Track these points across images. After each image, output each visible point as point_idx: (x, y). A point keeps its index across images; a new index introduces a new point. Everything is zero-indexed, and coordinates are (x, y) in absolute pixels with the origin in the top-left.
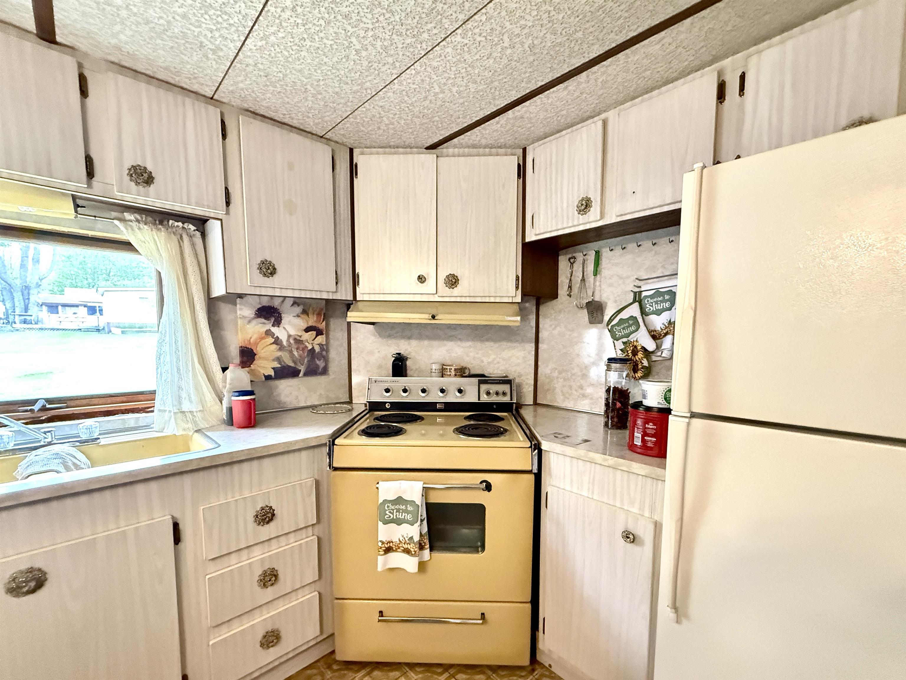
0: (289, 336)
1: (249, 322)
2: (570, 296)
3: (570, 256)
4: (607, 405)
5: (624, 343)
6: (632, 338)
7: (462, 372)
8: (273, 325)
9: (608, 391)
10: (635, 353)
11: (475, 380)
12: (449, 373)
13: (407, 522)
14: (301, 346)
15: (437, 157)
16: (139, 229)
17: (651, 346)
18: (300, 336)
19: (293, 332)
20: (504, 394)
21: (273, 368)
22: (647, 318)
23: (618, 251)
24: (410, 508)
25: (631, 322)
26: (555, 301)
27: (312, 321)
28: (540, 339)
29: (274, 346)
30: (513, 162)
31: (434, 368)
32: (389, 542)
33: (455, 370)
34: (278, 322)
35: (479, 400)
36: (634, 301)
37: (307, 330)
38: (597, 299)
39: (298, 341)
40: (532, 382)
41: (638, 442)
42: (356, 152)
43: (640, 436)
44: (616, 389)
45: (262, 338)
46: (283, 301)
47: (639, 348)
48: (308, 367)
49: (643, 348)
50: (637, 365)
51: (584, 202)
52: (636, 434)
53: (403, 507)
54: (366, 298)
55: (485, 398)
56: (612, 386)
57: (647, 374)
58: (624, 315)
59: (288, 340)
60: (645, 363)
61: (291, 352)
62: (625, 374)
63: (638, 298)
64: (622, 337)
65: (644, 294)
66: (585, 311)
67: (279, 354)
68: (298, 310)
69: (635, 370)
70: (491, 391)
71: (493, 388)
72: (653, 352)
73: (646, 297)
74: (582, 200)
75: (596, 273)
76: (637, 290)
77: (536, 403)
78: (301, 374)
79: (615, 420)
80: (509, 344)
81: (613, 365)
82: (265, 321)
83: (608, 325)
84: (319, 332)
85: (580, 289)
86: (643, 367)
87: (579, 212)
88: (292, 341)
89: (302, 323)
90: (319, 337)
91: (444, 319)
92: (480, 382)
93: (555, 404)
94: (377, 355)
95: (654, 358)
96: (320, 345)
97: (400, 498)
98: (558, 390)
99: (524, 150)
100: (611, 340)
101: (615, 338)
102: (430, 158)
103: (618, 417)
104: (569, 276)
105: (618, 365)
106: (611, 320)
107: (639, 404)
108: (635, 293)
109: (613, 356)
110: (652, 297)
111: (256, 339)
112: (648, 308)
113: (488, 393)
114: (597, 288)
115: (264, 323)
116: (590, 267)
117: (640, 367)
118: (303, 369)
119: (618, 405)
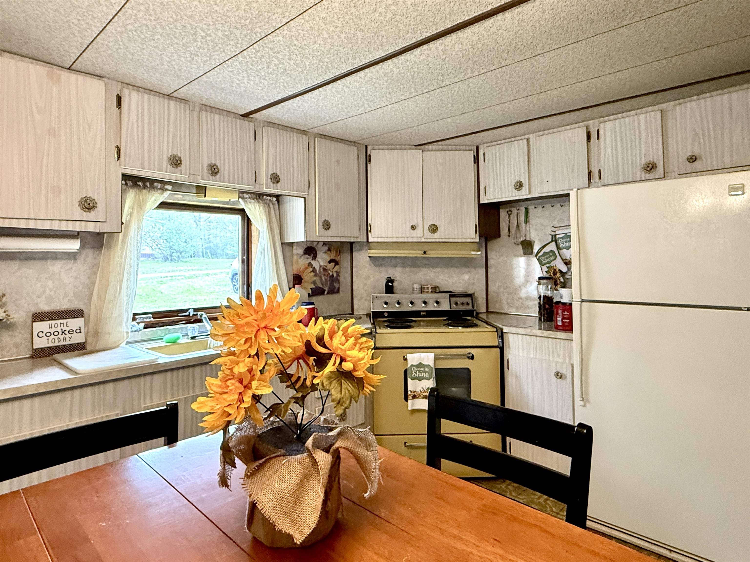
0: (320, 266)
1: (300, 258)
2: (509, 236)
3: (508, 210)
4: (540, 307)
5: (548, 267)
6: (553, 264)
7: (435, 290)
8: (312, 260)
9: (540, 298)
10: (555, 274)
11: (447, 295)
12: (427, 291)
13: (426, 379)
14: (326, 273)
15: (422, 151)
16: (250, 202)
17: (564, 269)
18: (326, 266)
19: (322, 264)
20: (468, 304)
21: (311, 289)
22: (561, 252)
23: (540, 209)
24: (427, 369)
25: (551, 254)
26: (499, 239)
27: (333, 256)
28: (489, 266)
29: (312, 274)
30: (471, 155)
31: (415, 287)
32: (415, 392)
33: (432, 288)
34: (315, 258)
35: (451, 308)
36: (552, 241)
37: (330, 262)
38: (528, 239)
39: (325, 270)
40: (485, 296)
41: (560, 323)
42: (369, 148)
43: (560, 319)
44: (545, 297)
45: (307, 268)
46: (318, 243)
47: (557, 270)
48: (329, 288)
49: (560, 270)
50: (557, 281)
51: (518, 184)
52: (558, 319)
53: (422, 369)
54: (375, 240)
55: (454, 307)
56: (542, 295)
57: (564, 286)
58: (547, 249)
59: (320, 270)
60: (562, 280)
61: (321, 277)
62: (549, 287)
63: (554, 239)
64: (547, 264)
65: (558, 236)
66: (520, 246)
67: (315, 278)
68: (326, 248)
69: (556, 284)
70: (459, 303)
71: (460, 300)
72: (566, 273)
73: (559, 238)
74: (517, 182)
75: (526, 222)
76: (553, 233)
77: (488, 312)
78: (326, 292)
79: (546, 315)
80: (467, 270)
81: (542, 281)
82: (308, 256)
83: (536, 256)
84: (337, 263)
85: (516, 233)
86: (561, 282)
87: (516, 189)
88: (322, 270)
89: (327, 258)
90: (337, 266)
91: (432, 254)
92: (451, 296)
93: (503, 311)
94: (372, 279)
95: (567, 277)
96: (336, 272)
97: (421, 363)
98: (504, 302)
99: (477, 147)
100: (539, 265)
101: (542, 264)
102: (418, 153)
103: (547, 314)
104: (508, 222)
105: (545, 281)
106: (538, 253)
107: (559, 302)
108: (552, 236)
109: (541, 275)
110: (563, 238)
111: (303, 269)
112: (561, 245)
113: (456, 304)
114: (528, 232)
115: (307, 258)
116: (522, 218)
117: (558, 282)
118: (326, 289)
119: (547, 306)
